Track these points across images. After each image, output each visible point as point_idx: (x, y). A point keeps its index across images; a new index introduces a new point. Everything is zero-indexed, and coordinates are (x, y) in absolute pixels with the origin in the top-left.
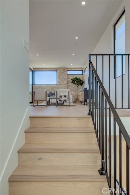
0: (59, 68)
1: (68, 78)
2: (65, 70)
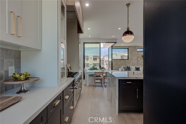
0: (131, 46)
1: (138, 55)
2: (135, 47)
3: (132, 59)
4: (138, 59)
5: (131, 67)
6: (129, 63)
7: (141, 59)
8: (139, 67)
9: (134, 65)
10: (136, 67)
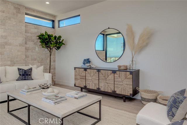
1: (26, 32)
4: (26, 43)
7: (35, 44)
8: (31, 69)
9: (14, 64)
10: (20, 67)
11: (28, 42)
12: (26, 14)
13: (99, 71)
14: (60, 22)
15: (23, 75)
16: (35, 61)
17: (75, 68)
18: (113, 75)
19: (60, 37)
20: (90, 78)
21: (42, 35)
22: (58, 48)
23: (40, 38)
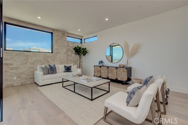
0: (57, 30)
1: (68, 46)
2: (64, 33)
3: (58, 53)
4: (67, 52)
5: (56, 66)
6: (54, 60)
7: (72, 52)
8: (71, 66)
9: (62, 63)
10: (65, 65)
11: (68, 52)
12: (68, 36)
13: (108, 67)
14: (85, 40)
15: (67, 69)
16: (72, 62)
17: (94, 66)
18: (116, 69)
19: (86, 48)
20: (103, 72)
21: (76, 48)
22: (85, 55)
23: (75, 49)
